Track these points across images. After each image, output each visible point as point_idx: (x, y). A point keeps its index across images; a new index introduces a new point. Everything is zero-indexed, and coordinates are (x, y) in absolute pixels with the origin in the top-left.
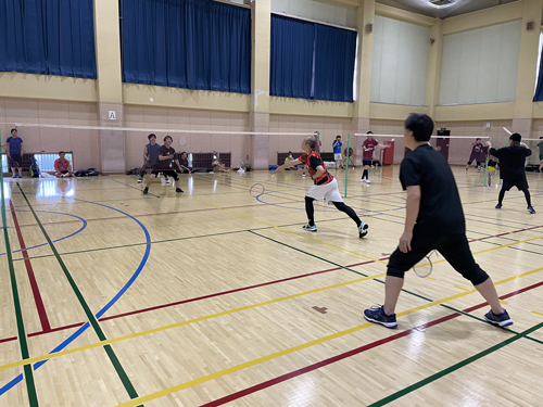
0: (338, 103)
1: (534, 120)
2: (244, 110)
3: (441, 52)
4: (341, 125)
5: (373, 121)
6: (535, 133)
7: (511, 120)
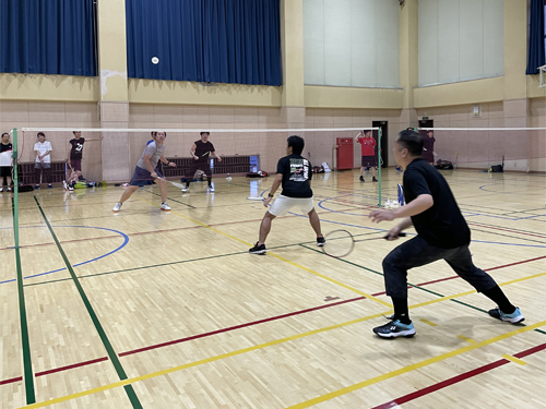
0: (256, 88)
1: (531, 100)
2: (92, 99)
3: (415, 16)
4: (263, 118)
5: (311, 111)
6: (534, 119)
7: (501, 102)
